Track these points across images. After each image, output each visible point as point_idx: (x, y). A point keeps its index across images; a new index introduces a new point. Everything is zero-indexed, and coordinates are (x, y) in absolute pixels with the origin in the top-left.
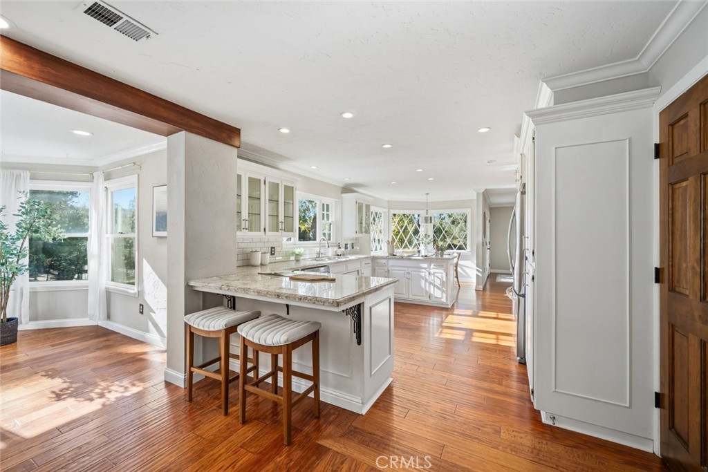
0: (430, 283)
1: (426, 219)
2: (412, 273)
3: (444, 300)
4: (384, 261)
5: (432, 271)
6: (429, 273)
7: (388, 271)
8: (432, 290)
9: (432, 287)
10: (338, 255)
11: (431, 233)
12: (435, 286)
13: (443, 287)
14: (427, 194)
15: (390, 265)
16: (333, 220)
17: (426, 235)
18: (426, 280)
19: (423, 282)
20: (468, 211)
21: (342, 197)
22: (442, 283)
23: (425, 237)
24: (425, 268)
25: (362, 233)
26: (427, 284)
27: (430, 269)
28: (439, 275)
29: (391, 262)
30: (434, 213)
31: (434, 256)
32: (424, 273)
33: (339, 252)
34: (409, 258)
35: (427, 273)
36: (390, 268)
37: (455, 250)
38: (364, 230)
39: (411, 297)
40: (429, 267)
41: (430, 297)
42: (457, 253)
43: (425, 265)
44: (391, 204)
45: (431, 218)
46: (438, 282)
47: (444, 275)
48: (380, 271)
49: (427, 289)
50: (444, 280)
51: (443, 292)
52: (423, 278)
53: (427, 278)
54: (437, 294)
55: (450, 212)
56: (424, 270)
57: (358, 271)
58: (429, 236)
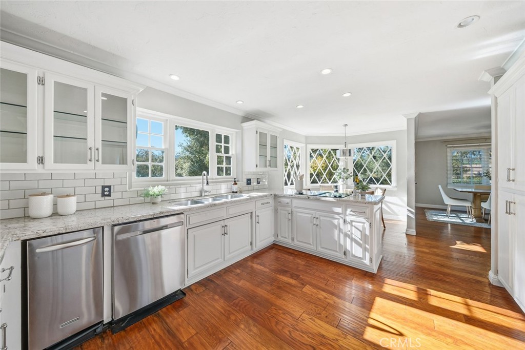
0: (346, 235)
1: (344, 153)
2: (321, 218)
3: (367, 262)
4: (288, 200)
5: (348, 219)
6: (345, 221)
7: (292, 213)
8: (349, 245)
9: (348, 240)
10: (233, 192)
11: (351, 168)
12: (353, 240)
13: (365, 242)
14: (346, 125)
15: (294, 205)
16: (234, 153)
17: (344, 169)
18: (340, 230)
19: (336, 232)
20: (392, 144)
21: (242, 127)
22: (364, 237)
23: (344, 172)
24: (338, 214)
25: (266, 166)
26: (342, 236)
27: (345, 215)
28: (360, 226)
29: (296, 203)
30: (354, 147)
31: (351, 198)
32: (337, 221)
33: (235, 188)
34: (317, 198)
35: (341, 221)
36: (294, 210)
37: (378, 185)
38: (268, 164)
39: (320, 249)
40: (344, 213)
41: (345, 253)
42: (381, 189)
43: (339, 210)
44: (308, 140)
45: (350, 150)
46: (357, 235)
47: (367, 225)
48: (282, 212)
49: (342, 242)
50: (367, 233)
51: (365, 250)
52: (335, 227)
53: (342, 227)
54: (357, 251)
55: (371, 145)
56: (336, 216)
57: (252, 213)
58: (348, 170)
